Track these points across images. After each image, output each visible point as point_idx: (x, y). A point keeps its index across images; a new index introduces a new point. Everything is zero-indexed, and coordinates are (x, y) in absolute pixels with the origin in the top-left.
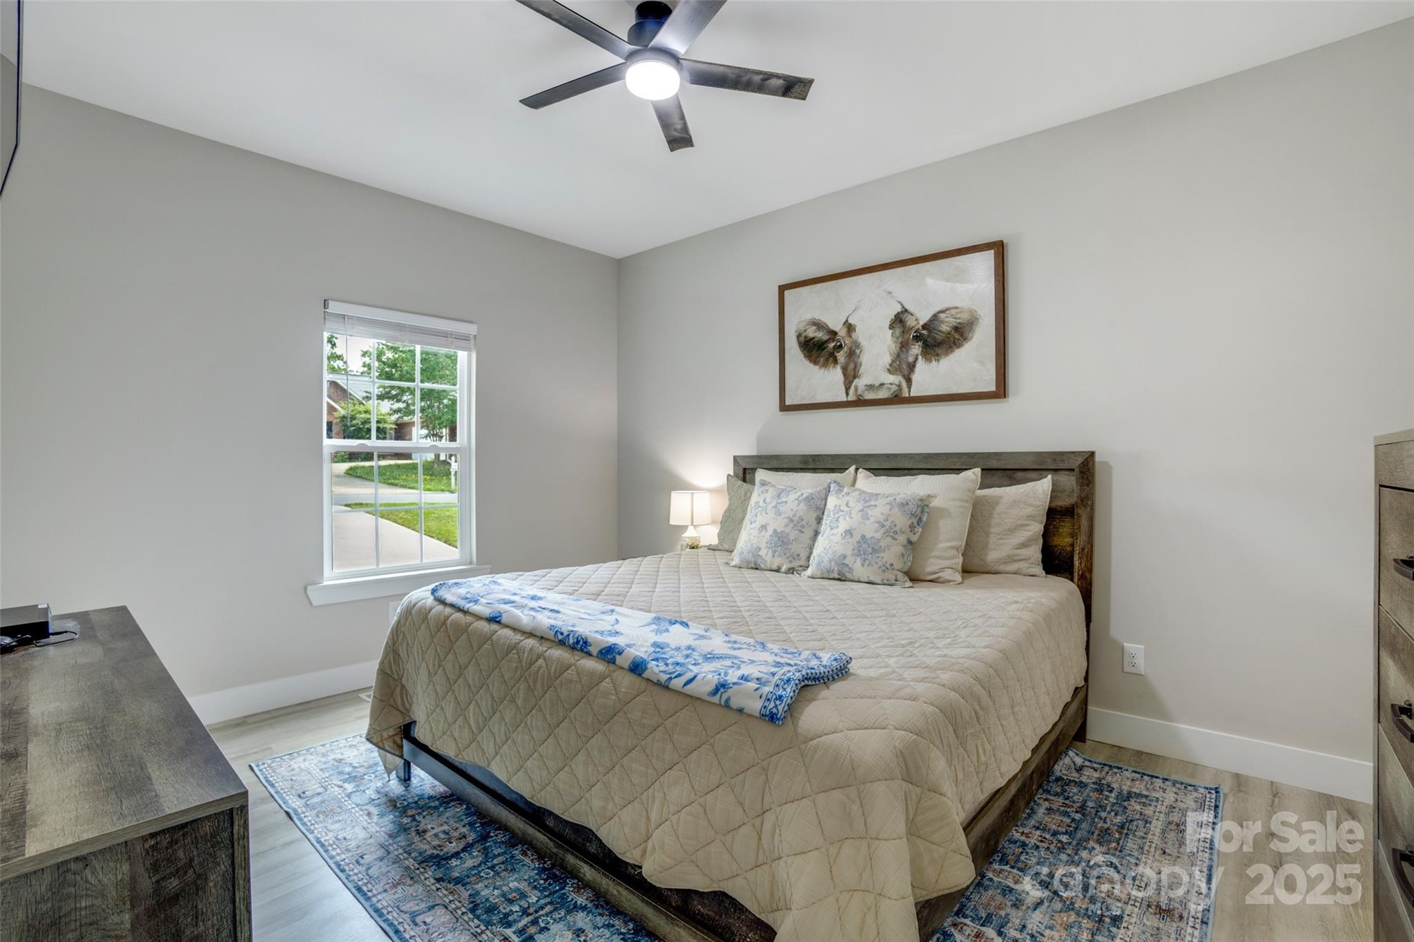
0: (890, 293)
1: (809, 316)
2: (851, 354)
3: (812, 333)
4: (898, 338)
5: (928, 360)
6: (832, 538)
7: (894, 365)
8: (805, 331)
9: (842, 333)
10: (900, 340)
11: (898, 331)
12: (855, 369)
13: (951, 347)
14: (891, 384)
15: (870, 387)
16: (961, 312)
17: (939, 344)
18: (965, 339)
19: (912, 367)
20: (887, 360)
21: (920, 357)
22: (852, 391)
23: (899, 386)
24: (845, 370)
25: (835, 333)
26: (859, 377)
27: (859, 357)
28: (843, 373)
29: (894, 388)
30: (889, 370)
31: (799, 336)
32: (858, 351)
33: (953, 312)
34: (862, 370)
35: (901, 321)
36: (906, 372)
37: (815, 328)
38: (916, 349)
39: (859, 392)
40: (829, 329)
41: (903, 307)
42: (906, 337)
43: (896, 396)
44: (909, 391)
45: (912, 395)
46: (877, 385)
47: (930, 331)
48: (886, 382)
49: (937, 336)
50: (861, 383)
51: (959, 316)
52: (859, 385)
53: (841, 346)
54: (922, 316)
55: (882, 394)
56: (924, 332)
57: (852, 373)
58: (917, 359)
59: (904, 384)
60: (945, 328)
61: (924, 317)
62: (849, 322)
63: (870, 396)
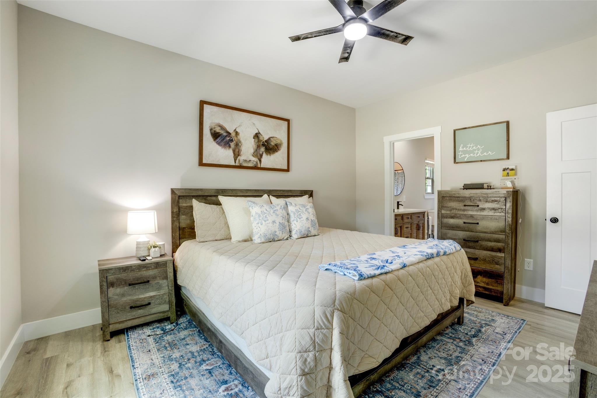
0: (254, 124)
1: (217, 121)
2: (237, 145)
3: (218, 130)
4: (256, 143)
5: (267, 154)
6: (302, 222)
7: (255, 153)
8: (215, 128)
9: (233, 134)
10: (257, 144)
11: (256, 140)
12: (238, 152)
13: (274, 151)
14: (253, 161)
15: (245, 161)
16: (278, 140)
17: (271, 149)
18: (279, 150)
19: (261, 156)
20: (252, 151)
21: (264, 153)
22: (237, 161)
23: (257, 162)
24: (234, 151)
25: (230, 134)
26: (240, 155)
27: (240, 147)
28: (233, 152)
29: (255, 163)
30: (253, 155)
31: (211, 130)
32: (240, 144)
33: (275, 139)
34: (242, 153)
35: (258, 137)
36: (259, 158)
37: (220, 128)
38: (263, 149)
39: (241, 162)
40: (227, 131)
41: (259, 131)
42: (259, 143)
43: (256, 166)
44: (261, 165)
45: (261, 167)
46: (248, 160)
47: (267, 143)
48: (251, 160)
49: (270, 146)
50: (241, 158)
51: (277, 141)
52: (240, 159)
53: (232, 139)
54: (265, 137)
55: (250, 165)
56: (265, 143)
57: (237, 153)
58: (263, 153)
59: (259, 162)
60: (273, 144)
61: (266, 138)
62: (237, 130)
63: (245, 165)
